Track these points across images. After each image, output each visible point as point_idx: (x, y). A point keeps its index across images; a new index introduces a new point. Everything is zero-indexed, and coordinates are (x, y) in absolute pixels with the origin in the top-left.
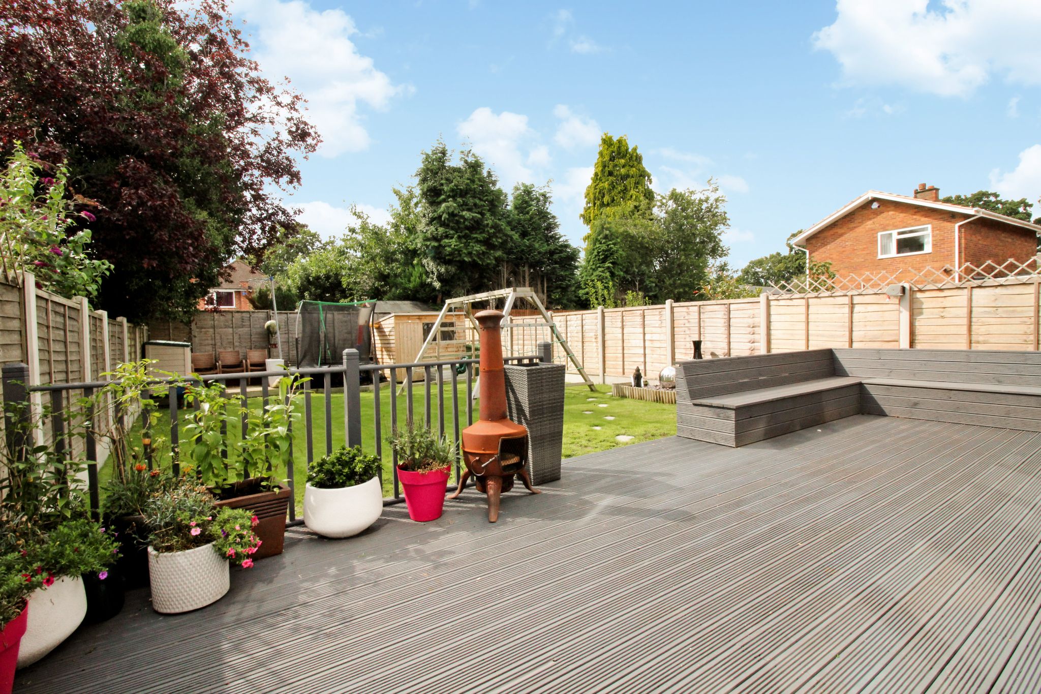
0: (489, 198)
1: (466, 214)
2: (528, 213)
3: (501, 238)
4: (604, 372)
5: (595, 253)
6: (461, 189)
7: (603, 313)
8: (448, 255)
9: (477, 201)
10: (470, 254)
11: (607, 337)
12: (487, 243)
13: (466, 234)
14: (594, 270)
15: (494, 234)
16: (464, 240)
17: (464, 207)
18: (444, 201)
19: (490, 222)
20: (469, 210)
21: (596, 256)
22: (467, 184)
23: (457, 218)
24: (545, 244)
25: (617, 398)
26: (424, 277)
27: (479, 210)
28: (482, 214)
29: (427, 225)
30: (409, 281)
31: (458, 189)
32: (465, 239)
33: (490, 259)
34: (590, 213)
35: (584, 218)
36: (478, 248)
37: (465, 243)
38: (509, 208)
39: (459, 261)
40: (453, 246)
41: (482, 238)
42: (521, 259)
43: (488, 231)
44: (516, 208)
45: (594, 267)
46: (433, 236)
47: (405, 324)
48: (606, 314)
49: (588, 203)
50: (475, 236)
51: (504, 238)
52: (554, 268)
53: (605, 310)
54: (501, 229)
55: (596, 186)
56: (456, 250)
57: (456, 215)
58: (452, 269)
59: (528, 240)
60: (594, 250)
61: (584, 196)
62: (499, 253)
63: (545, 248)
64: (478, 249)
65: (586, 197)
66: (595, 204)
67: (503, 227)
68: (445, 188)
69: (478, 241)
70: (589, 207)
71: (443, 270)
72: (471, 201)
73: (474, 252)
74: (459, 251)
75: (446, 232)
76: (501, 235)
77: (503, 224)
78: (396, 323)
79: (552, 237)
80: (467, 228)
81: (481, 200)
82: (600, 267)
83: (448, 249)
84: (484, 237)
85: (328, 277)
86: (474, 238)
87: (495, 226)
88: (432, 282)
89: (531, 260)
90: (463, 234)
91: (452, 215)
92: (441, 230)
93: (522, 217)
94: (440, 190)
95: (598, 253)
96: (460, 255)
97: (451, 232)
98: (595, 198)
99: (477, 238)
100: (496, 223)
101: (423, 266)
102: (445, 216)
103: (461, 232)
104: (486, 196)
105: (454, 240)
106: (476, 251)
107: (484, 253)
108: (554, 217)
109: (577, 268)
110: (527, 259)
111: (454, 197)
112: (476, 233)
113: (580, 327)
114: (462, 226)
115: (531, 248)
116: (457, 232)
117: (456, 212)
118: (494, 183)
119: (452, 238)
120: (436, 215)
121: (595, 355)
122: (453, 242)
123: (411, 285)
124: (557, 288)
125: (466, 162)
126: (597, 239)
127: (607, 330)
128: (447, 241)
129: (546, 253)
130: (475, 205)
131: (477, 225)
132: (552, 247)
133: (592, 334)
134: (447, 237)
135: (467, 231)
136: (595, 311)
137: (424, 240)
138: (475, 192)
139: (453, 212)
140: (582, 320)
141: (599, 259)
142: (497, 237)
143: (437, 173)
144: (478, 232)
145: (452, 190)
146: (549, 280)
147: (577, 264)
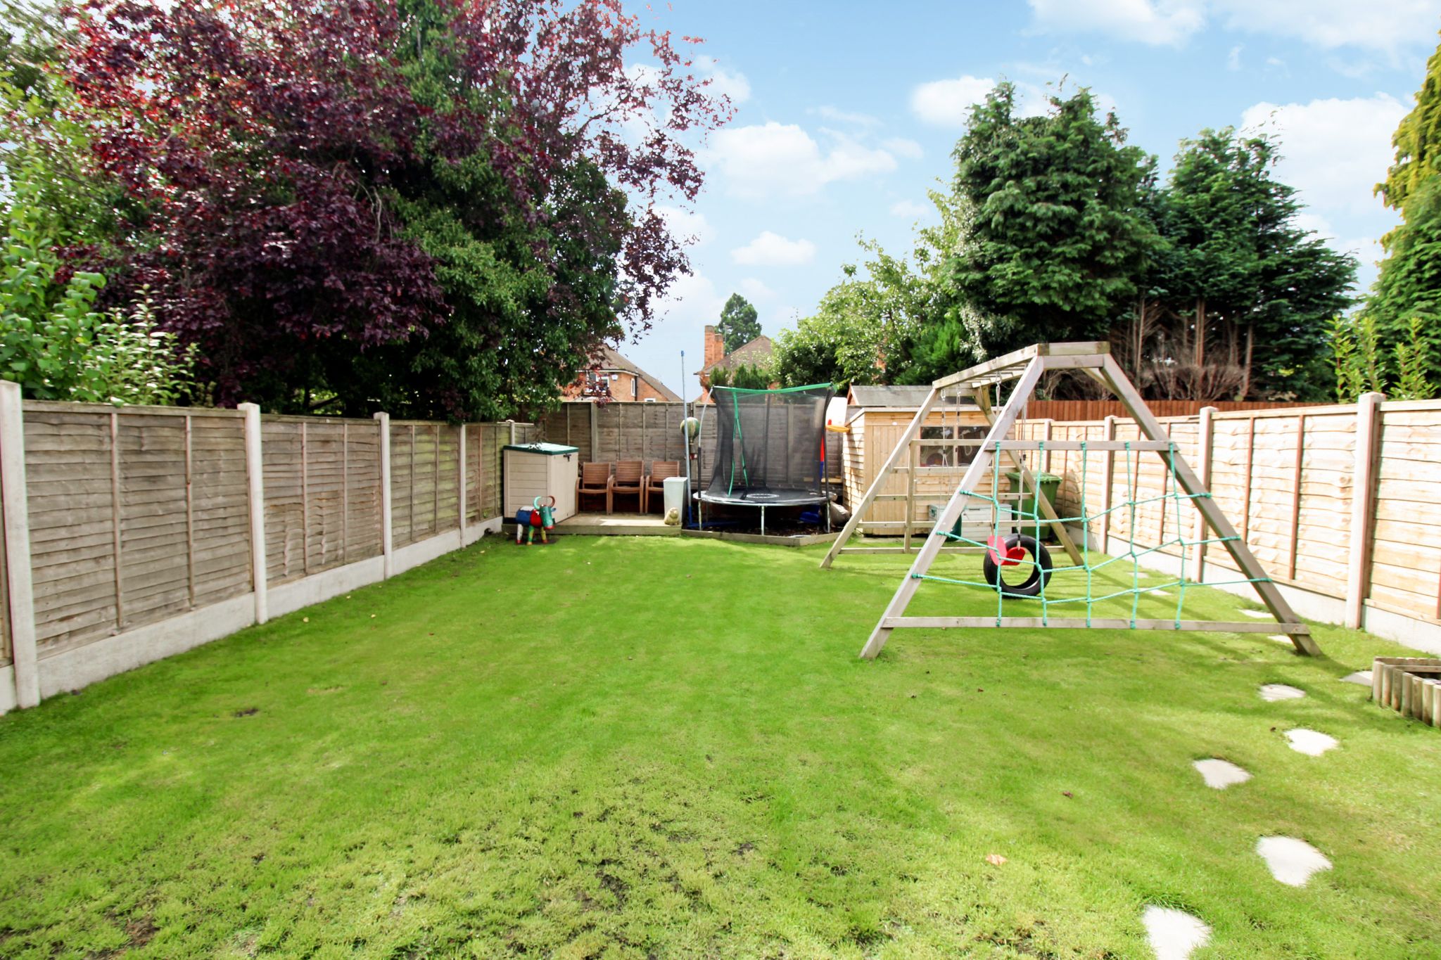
0: (1099, 165)
1: (1040, 209)
2: (1207, 189)
3: (1123, 249)
4: (1365, 592)
5: (1411, 264)
6: (1034, 159)
7: (1377, 413)
8: (1001, 296)
9: (1070, 177)
10: (1046, 288)
11: (1384, 491)
12: (1091, 263)
13: (1041, 248)
14: (1401, 307)
15: (1109, 244)
16: (1036, 262)
17: (1040, 194)
18: (999, 187)
19: (1097, 218)
20: (1052, 199)
21: (1410, 273)
22: (1050, 146)
23: (1019, 220)
24: (1255, 256)
25: (1390, 712)
26: (957, 340)
27: (1074, 196)
28: (1079, 205)
29: (967, 241)
30: (932, 350)
31: (1028, 159)
32: (1040, 258)
33: (1093, 299)
34: (1405, 178)
35: (1387, 192)
36: (1062, 275)
37: (1036, 270)
38: (1159, 186)
39: (1023, 305)
40: (1010, 276)
41: (1075, 254)
42: (1186, 291)
43: (1092, 237)
44: (1179, 184)
45: (1400, 300)
46: (975, 262)
47: (885, 429)
48: (1387, 419)
49: (1400, 156)
50: (1059, 250)
51: (1133, 250)
52: (1277, 306)
53: (1386, 406)
54: (1125, 231)
55: (1427, 111)
56: (1017, 283)
57: (1020, 214)
58: (1009, 322)
59: (1203, 249)
60: (1406, 259)
61: (1391, 141)
62: (1116, 284)
63: (1253, 263)
64: (1062, 278)
65: (1396, 143)
66: (1422, 156)
67: (1128, 226)
68: (1002, 162)
69: (1066, 261)
70: (1406, 166)
71: (990, 325)
72: (1054, 179)
73: (1055, 285)
74: (1023, 284)
75: (1000, 249)
76: (1125, 243)
77: (1130, 218)
78: (867, 427)
79: (1275, 237)
80: (1042, 236)
81: (1078, 172)
82: (1420, 299)
83: (1000, 282)
84: (1080, 251)
85: (820, 349)
86: (1058, 255)
87: (1113, 228)
88: (971, 349)
89: (1209, 291)
90: (1035, 250)
91: (1010, 213)
92: (991, 246)
93: (1191, 200)
94: (994, 168)
95: (1420, 264)
96: (1025, 293)
97: (1009, 249)
98: (1424, 139)
99: (1063, 253)
100: (1113, 219)
101: (960, 321)
102: (998, 218)
103: (1032, 246)
104: (1094, 162)
105: (1013, 263)
106: (1060, 282)
107: (1078, 287)
108: (1286, 191)
109: (1345, 303)
110: (1200, 290)
111: (1018, 178)
112: (1064, 244)
113: (1294, 455)
114: (1030, 235)
115: (1211, 267)
116: (1021, 247)
117: (1019, 206)
118: (1120, 136)
119: (1009, 260)
120: (981, 219)
121: (1339, 538)
122: (1010, 268)
123: (934, 356)
124: (1283, 350)
125: (1056, 102)
126: (1418, 232)
127: (1386, 469)
128: (999, 266)
129: (1253, 274)
130: (1065, 186)
131: (1065, 229)
132: (1272, 261)
133: (1335, 478)
134: (1001, 259)
135: (1044, 244)
136: (1350, 408)
137: (959, 271)
138: (1067, 159)
139: (1012, 207)
140: (1303, 434)
141: (1419, 281)
142: (1115, 248)
143: (989, 138)
144: (1069, 241)
145: (1016, 164)
146: (1260, 334)
147: (1345, 294)
